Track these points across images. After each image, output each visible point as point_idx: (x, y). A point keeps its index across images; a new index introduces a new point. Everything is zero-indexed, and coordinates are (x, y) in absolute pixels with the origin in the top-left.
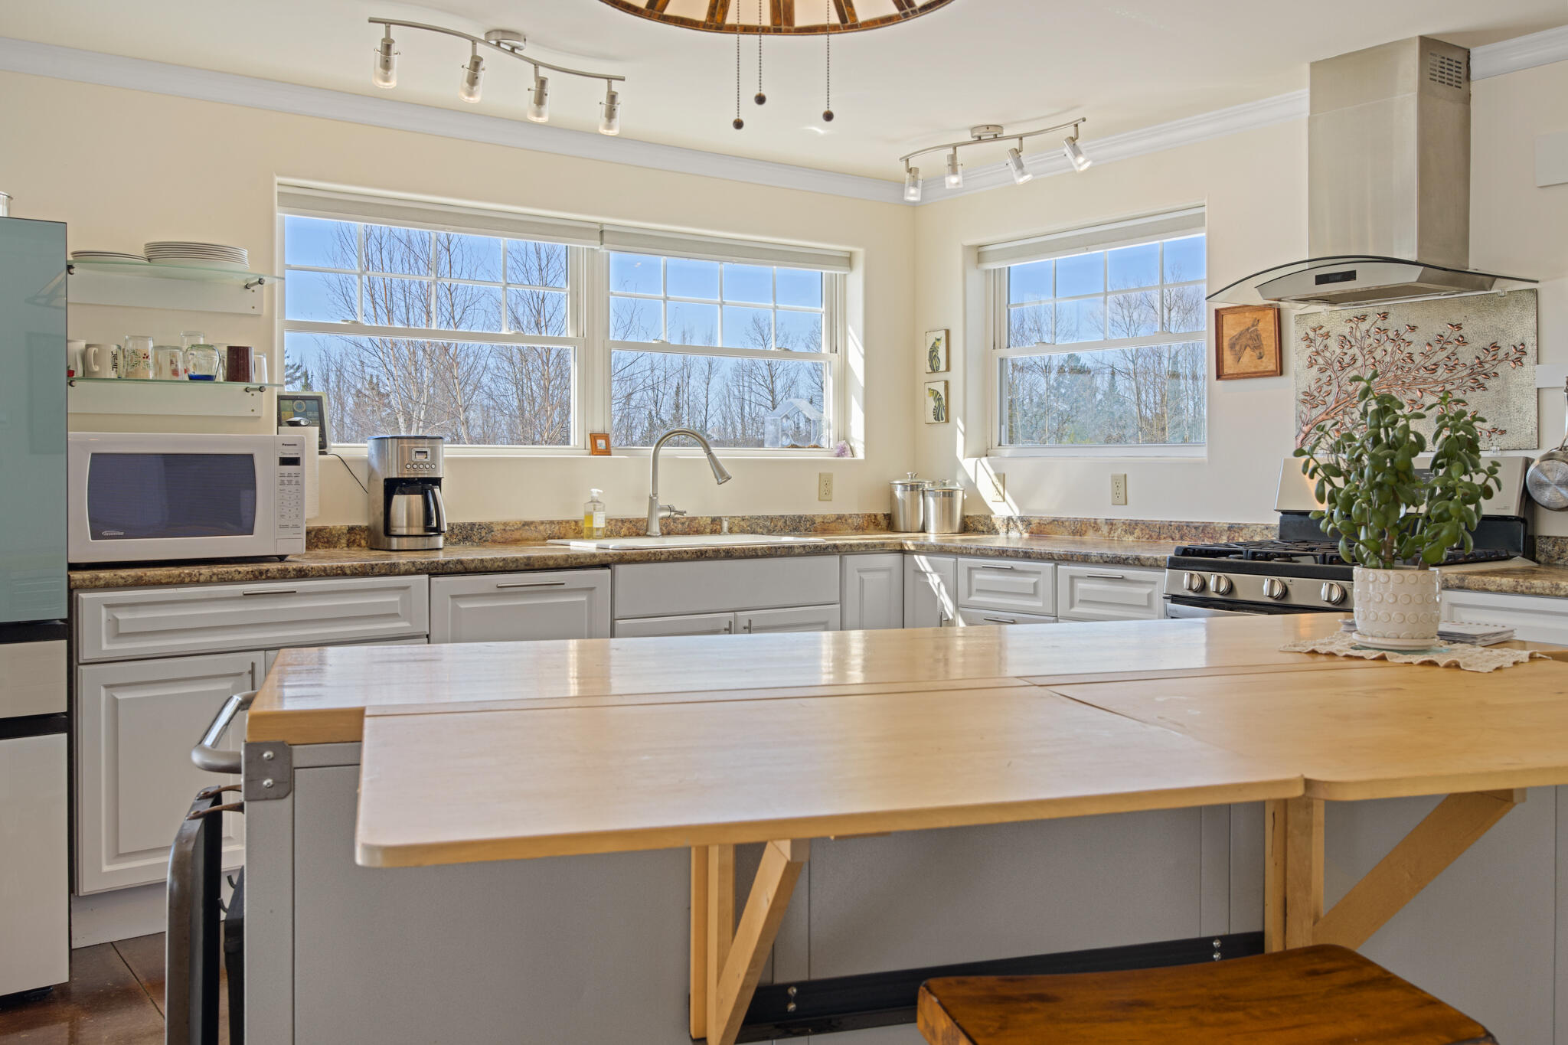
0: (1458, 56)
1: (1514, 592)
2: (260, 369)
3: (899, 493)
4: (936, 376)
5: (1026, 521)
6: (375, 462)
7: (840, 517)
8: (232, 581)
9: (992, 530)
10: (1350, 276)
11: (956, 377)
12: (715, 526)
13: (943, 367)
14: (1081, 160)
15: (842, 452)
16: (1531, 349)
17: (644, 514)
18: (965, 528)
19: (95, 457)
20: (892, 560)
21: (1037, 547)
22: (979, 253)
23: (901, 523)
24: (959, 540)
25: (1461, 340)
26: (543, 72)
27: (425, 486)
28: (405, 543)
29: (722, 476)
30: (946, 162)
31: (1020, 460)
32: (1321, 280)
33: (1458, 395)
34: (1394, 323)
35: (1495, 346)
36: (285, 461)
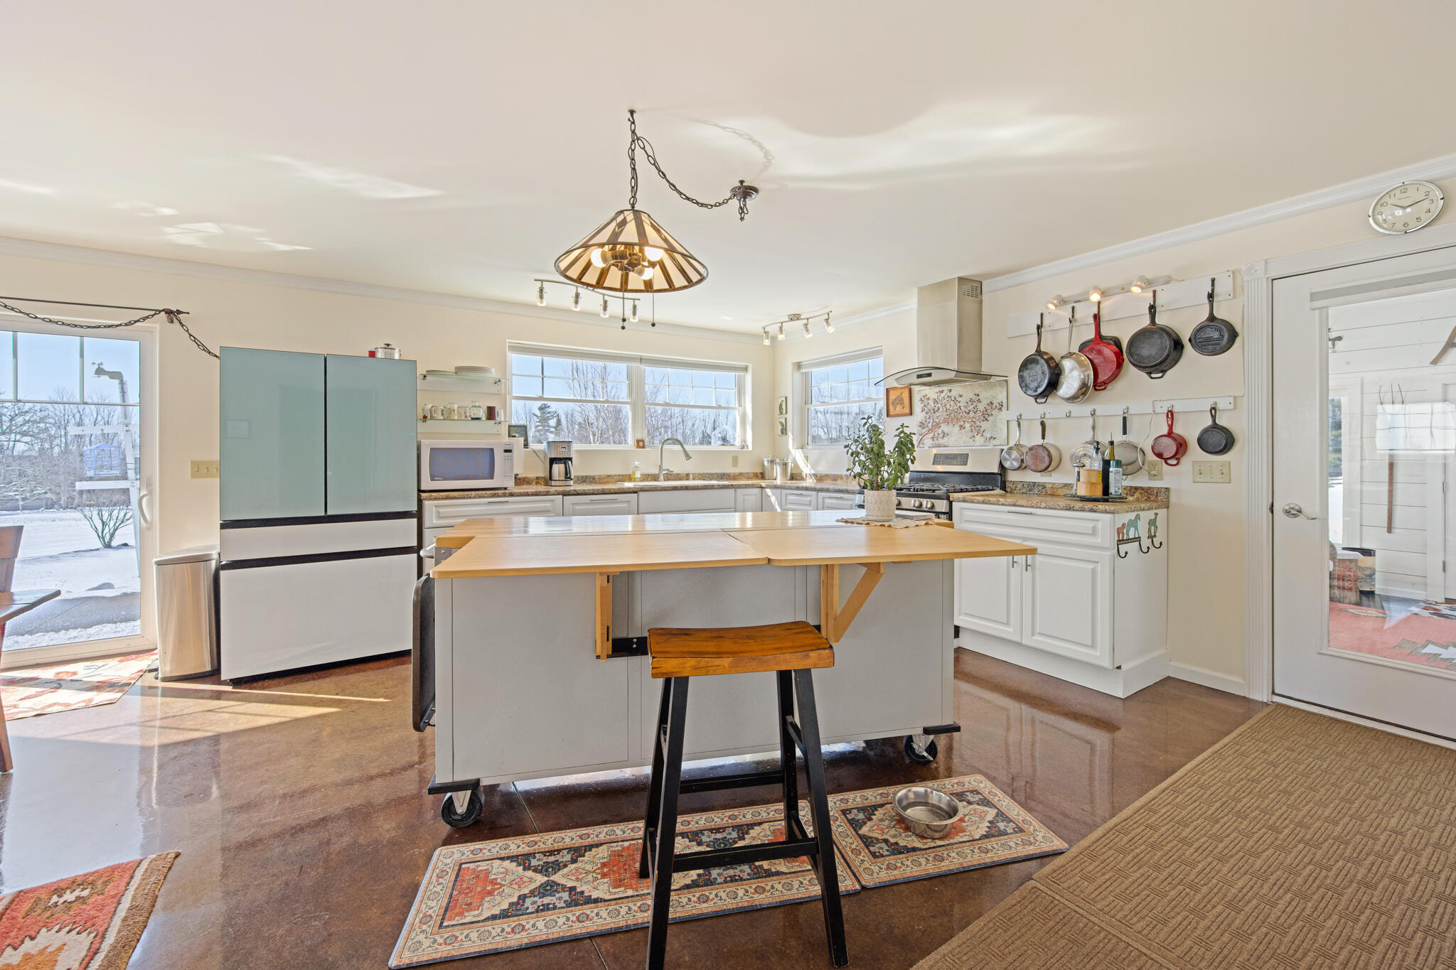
0: (978, 285)
1: (983, 502)
2: (501, 416)
3: (766, 464)
4: (782, 416)
5: (815, 475)
6: (546, 450)
7: (741, 474)
8: (484, 497)
9: (802, 479)
10: (929, 375)
11: (789, 416)
12: (687, 477)
13: (784, 412)
14: (830, 328)
15: (743, 447)
16: (1005, 405)
17: (657, 472)
18: (792, 478)
19: (432, 449)
20: (757, 491)
21: (818, 485)
22: (799, 366)
23: (765, 476)
24: (789, 483)
25: (979, 401)
26: (606, 298)
27: (565, 460)
28: (558, 483)
29: (688, 457)
30: (778, 329)
31: (813, 451)
32: (919, 376)
33: (978, 423)
34: (954, 394)
35: (991, 403)
36: (506, 451)
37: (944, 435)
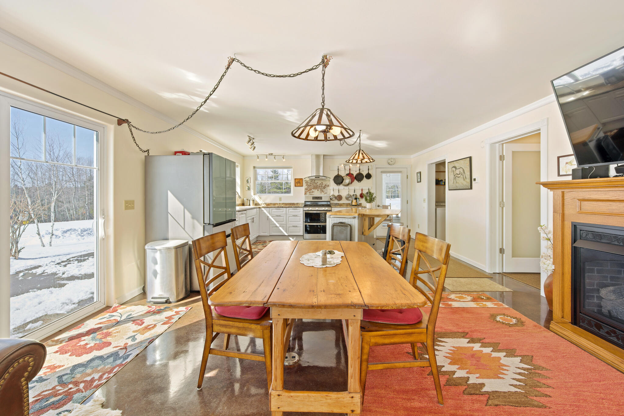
4: (248, 184)
5: (266, 204)
10: (319, 177)
11: (251, 184)
13: (249, 182)
14: (284, 160)
16: (329, 186)
21: (268, 206)
22: (254, 167)
23: (245, 205)
25: (323, 184)
31: (264, 196)
32: (315, 178)
33: (322, 189)
34: (316, 182)
35: (326, 185)
37: (313, 192)
